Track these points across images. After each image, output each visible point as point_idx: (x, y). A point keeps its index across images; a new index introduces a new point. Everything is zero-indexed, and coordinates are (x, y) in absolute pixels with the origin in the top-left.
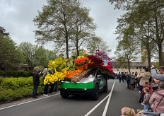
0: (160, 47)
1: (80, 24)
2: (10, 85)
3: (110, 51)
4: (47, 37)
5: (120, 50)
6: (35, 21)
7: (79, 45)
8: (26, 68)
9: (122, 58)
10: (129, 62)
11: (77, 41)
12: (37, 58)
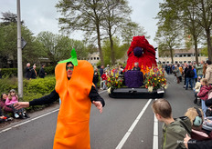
0: (208, 31)
1: (113, 8)
2: (37, 88)
3: (149, 37)
4: (73, 25)
5: (160, 36)
6: (58, 6)
7: (112, 33)
8: (47, 63)
9: (163, 45)
10: (171, 50)
11: (110, 28)
12: (60, 51)
